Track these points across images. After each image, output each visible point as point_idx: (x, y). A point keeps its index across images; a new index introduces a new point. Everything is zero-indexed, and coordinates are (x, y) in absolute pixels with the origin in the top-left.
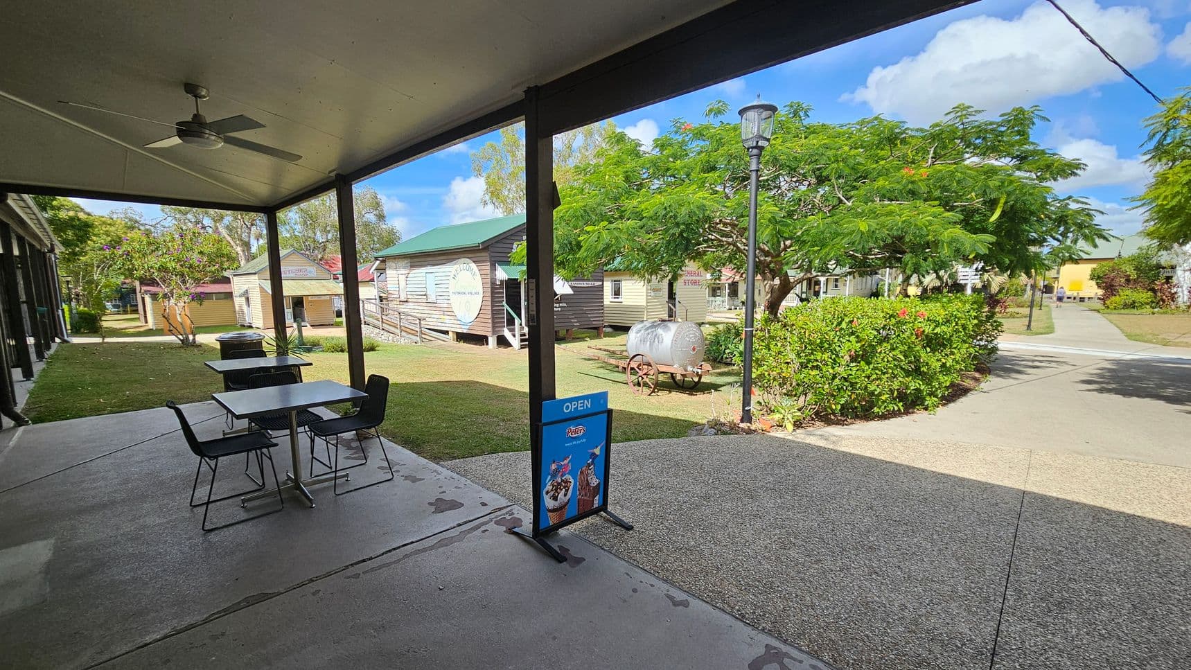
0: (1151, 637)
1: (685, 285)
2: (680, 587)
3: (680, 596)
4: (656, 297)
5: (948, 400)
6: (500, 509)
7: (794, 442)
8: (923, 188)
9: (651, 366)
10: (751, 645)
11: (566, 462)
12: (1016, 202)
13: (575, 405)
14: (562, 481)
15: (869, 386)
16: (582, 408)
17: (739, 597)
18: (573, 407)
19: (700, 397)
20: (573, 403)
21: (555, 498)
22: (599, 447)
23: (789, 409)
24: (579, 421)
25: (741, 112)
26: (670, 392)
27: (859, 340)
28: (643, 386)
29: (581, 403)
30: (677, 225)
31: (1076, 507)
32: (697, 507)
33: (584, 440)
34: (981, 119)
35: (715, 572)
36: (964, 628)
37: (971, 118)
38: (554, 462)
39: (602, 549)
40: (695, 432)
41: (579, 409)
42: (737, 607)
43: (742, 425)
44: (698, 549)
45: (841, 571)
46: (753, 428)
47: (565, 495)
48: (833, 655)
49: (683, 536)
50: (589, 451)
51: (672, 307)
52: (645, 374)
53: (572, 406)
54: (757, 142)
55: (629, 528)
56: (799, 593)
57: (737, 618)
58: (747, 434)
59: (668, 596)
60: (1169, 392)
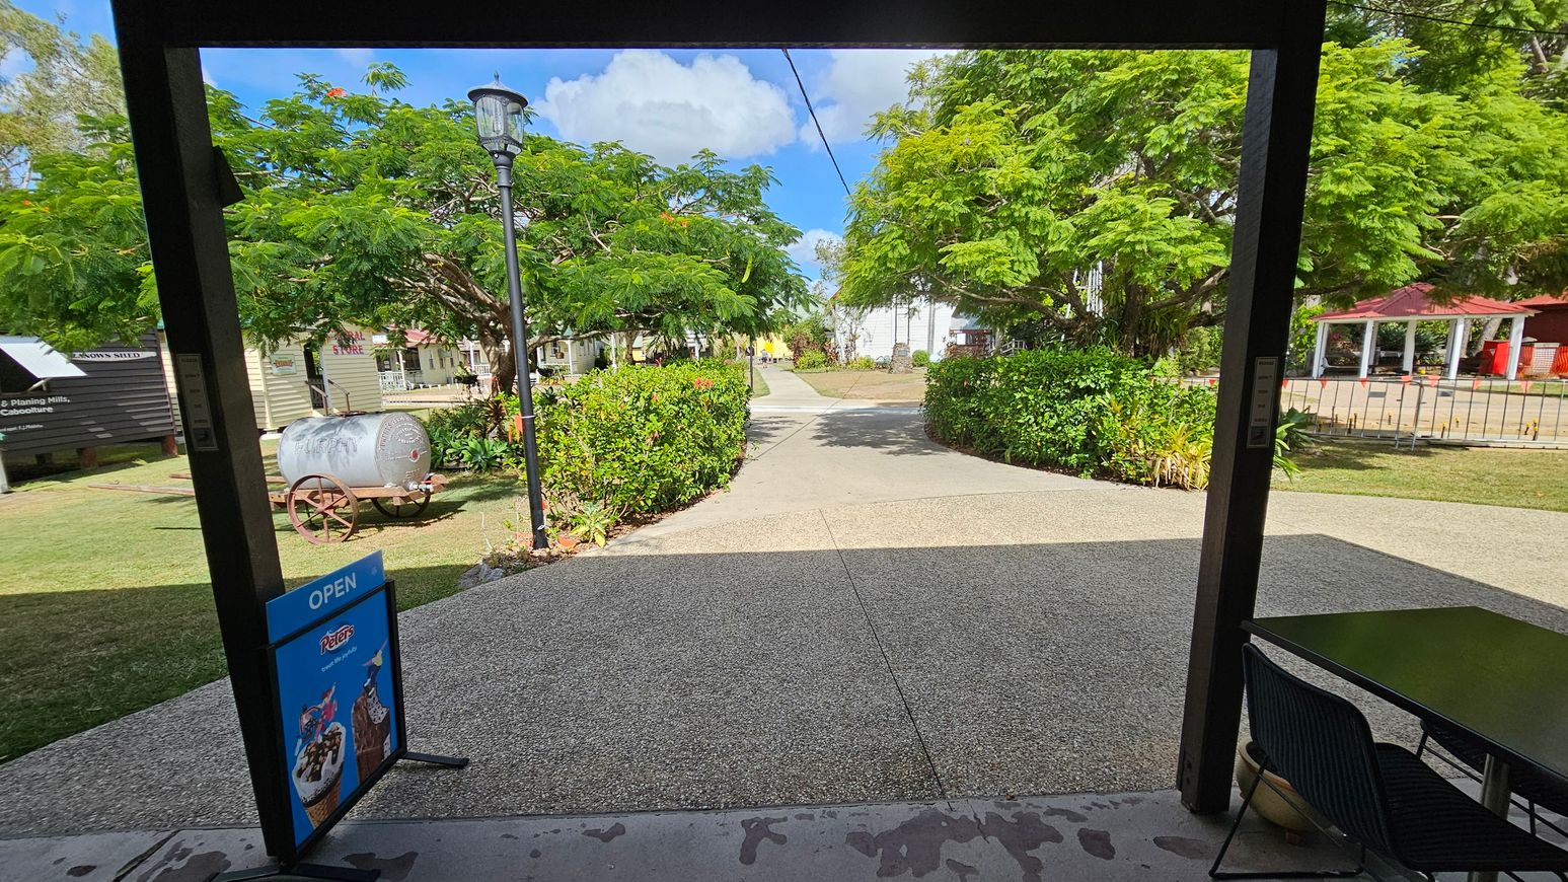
0: (972, 644)
1: (337, 354)
2: (596, 811)
3: (605, 823)
4: (283, 376)
5: (733, 473)
6: (141, 859)
7: (613, 558)
8: (685, 240)
9: (341, 492)
10: (728, 833)
11: (327, 700)
12: (761, 263)
13: (329, 590)
14: (325, 738)
15: (674, 471)
16: (343, 593)
17: (676, 782)
18: (326, 595)
19: (437, 528)
20: (325, 588)
21: (316, 776)
22: (380, 652)
23: (595, 517)
24: (337, 619)
25: (475, 95)
26: (380, 529)
27: (660, 417)
28: (329, 528)
29: (339, 585)
30: (367, 256)
31: (876, 553)
32: (545, 688)
33: (354, 649)
34: (726, 170)
35: (627, 765)
36: (878, 700)
37: (715, 167)
38: (305, 710)
39: (438, 819)
40: (470, 580)
41: (338, 595)
42: (682, 796)
43: (537, 553)
44: (585, 745)
45: (755, 693)
46: (554, 552)
47: (334, 761)
48: (806, 792)
49: (552, 737)
50: (364, 665)
51: (320, 391)
52: (330, 508)
53: (324, 596)
54: (506, 146)
55: (461, 764)
56: (734, 741)
57: (690, 810)
58: (549, 563)
59: (589, 833)
60: (868, 438)
